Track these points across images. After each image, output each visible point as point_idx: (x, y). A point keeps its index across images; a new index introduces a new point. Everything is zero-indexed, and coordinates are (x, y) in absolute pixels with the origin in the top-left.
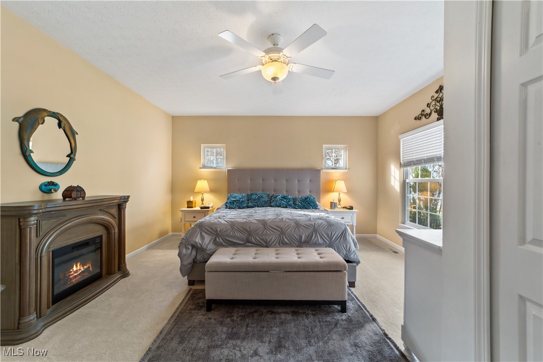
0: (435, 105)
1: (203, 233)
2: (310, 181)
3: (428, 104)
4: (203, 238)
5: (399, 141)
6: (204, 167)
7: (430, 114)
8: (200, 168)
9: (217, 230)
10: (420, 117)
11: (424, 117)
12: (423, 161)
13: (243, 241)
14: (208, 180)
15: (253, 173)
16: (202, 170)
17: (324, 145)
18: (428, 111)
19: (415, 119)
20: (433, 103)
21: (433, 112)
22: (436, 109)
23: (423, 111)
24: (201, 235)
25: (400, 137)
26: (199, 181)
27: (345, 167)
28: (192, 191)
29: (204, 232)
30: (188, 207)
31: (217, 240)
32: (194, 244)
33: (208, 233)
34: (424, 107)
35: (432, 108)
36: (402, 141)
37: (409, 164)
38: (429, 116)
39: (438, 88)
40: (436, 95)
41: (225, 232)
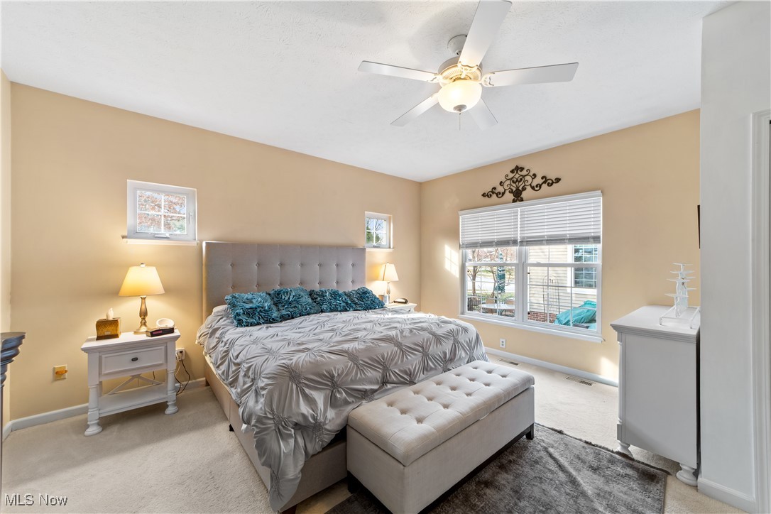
0: (510, 185)
1: (307, 391)
2: (353, 265)
3: (501, 183)
4: (311, 402)
5: (459, 218)
6: (133, 234)
7: (503, 194)
8: (123, 237)
9: (332, 376)
10: (491, 195)
11: (495, 195)
12: (494, 243)
13: (378, 383)
14: (160, 266)
15: (262, 251)
16: (131, 242)
17: (366, 212)
18: (500, 189)
19: (484, 195)
20: (508, 182)
21: (507, 192)
22: (512, 190)
23: (495, 188)
24: (306, 396)
25: (460, 213)
26: (130, 268)
27: (388, 245)
28: (114, 293)
29: (308, 386)
30: (99, 338)
31: (338, 396)
32: (300, 420)
33: (316, 385)
34: (497, 184)
35: (506, 187)
36: (461, 218)
37: (474, 245)
38: (503, 195)
39: (514, 168)
40: (511, 175)
41: (347, 375)
